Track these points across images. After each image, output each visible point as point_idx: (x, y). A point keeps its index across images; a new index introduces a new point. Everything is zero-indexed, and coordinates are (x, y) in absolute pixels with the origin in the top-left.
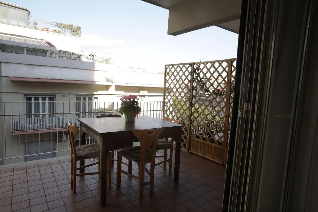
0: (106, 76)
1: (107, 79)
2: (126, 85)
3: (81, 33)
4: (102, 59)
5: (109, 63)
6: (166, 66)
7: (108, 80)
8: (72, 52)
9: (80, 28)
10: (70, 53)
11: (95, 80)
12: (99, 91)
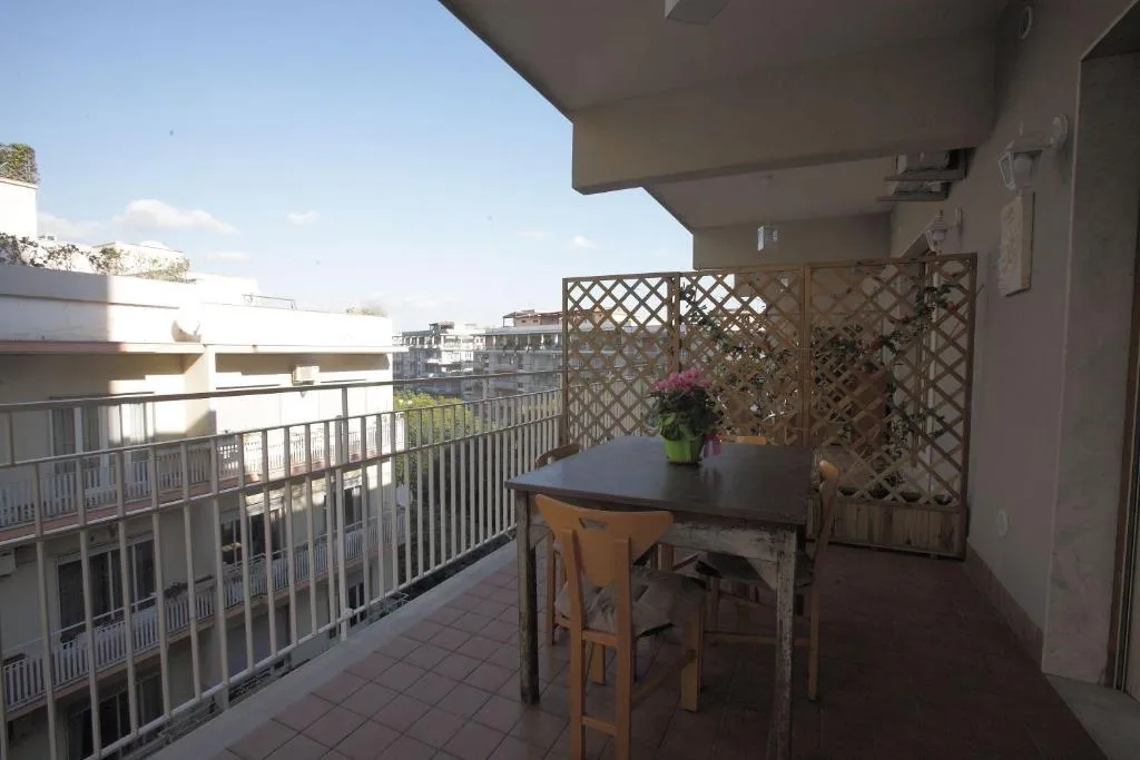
0: (175, 325)
1: (181, 331)
2: (250, 350)
3: (33, 170)
4: (155, 268)
5: (182, 281)
6: (566, 281)
7: (181, 336)
8: (19, 238)
9: (29, 151)
10: (10, 240)
11: (114, 337)
12: (149, 378)
